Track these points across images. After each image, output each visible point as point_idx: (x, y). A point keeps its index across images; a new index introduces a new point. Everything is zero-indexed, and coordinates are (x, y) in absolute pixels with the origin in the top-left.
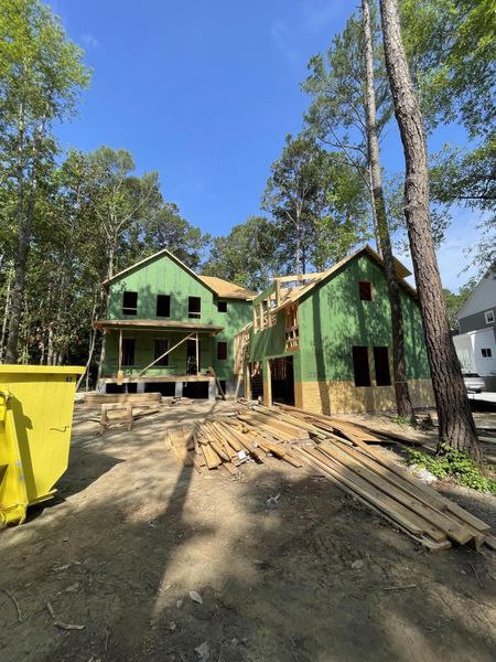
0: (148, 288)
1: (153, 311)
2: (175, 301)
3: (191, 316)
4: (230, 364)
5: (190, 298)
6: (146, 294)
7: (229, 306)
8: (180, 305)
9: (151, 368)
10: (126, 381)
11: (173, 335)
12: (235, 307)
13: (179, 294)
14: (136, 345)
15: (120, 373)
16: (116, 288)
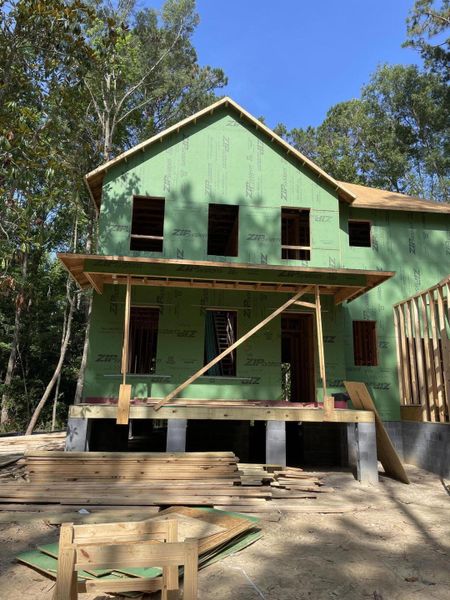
0: (187, 190)
1: (199, 243)
2: (250, 219)
3: (288, 255)
4: (389, 379)
5: (285, 210)
6: (181, 204)
7: (377, 233)
8: (262, 229)
9: (198, 381)
10: (139, 413)
11: (247, 299)
12: (391, 235)
13: (258, 203)
14: (163, 324)
15: (125, 391)
16: (116, 189)
